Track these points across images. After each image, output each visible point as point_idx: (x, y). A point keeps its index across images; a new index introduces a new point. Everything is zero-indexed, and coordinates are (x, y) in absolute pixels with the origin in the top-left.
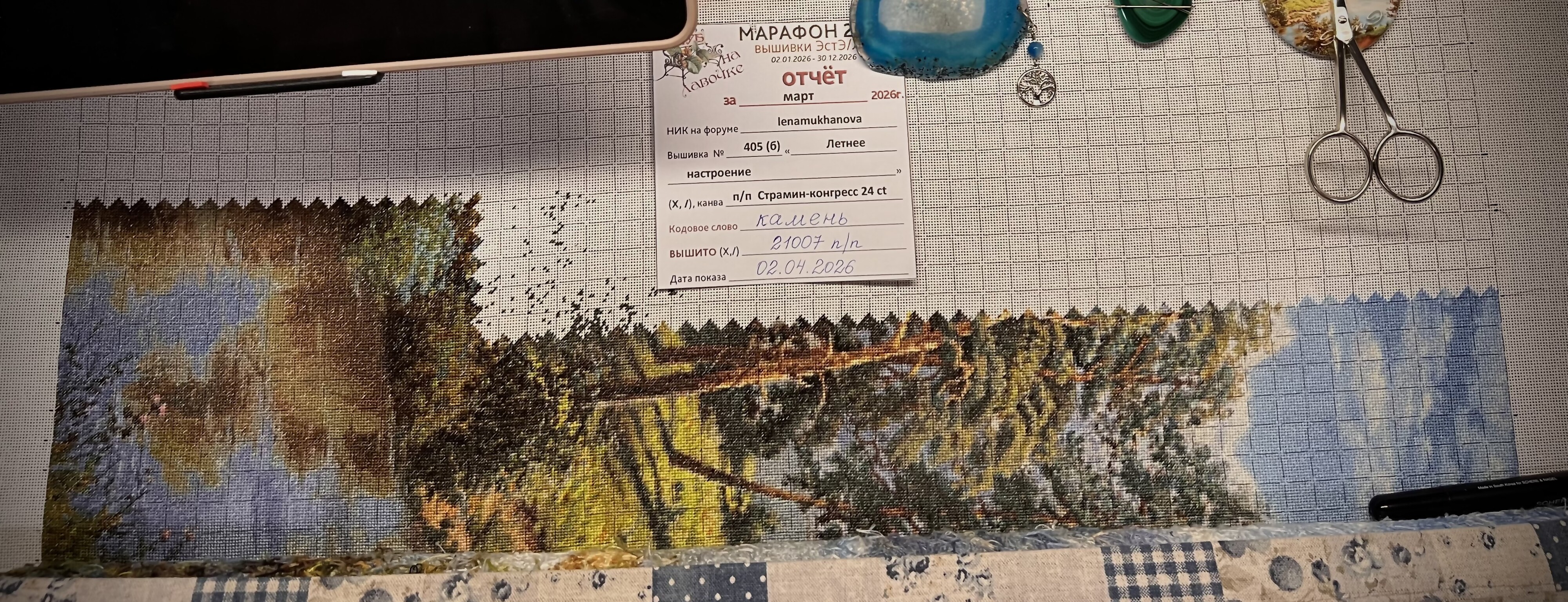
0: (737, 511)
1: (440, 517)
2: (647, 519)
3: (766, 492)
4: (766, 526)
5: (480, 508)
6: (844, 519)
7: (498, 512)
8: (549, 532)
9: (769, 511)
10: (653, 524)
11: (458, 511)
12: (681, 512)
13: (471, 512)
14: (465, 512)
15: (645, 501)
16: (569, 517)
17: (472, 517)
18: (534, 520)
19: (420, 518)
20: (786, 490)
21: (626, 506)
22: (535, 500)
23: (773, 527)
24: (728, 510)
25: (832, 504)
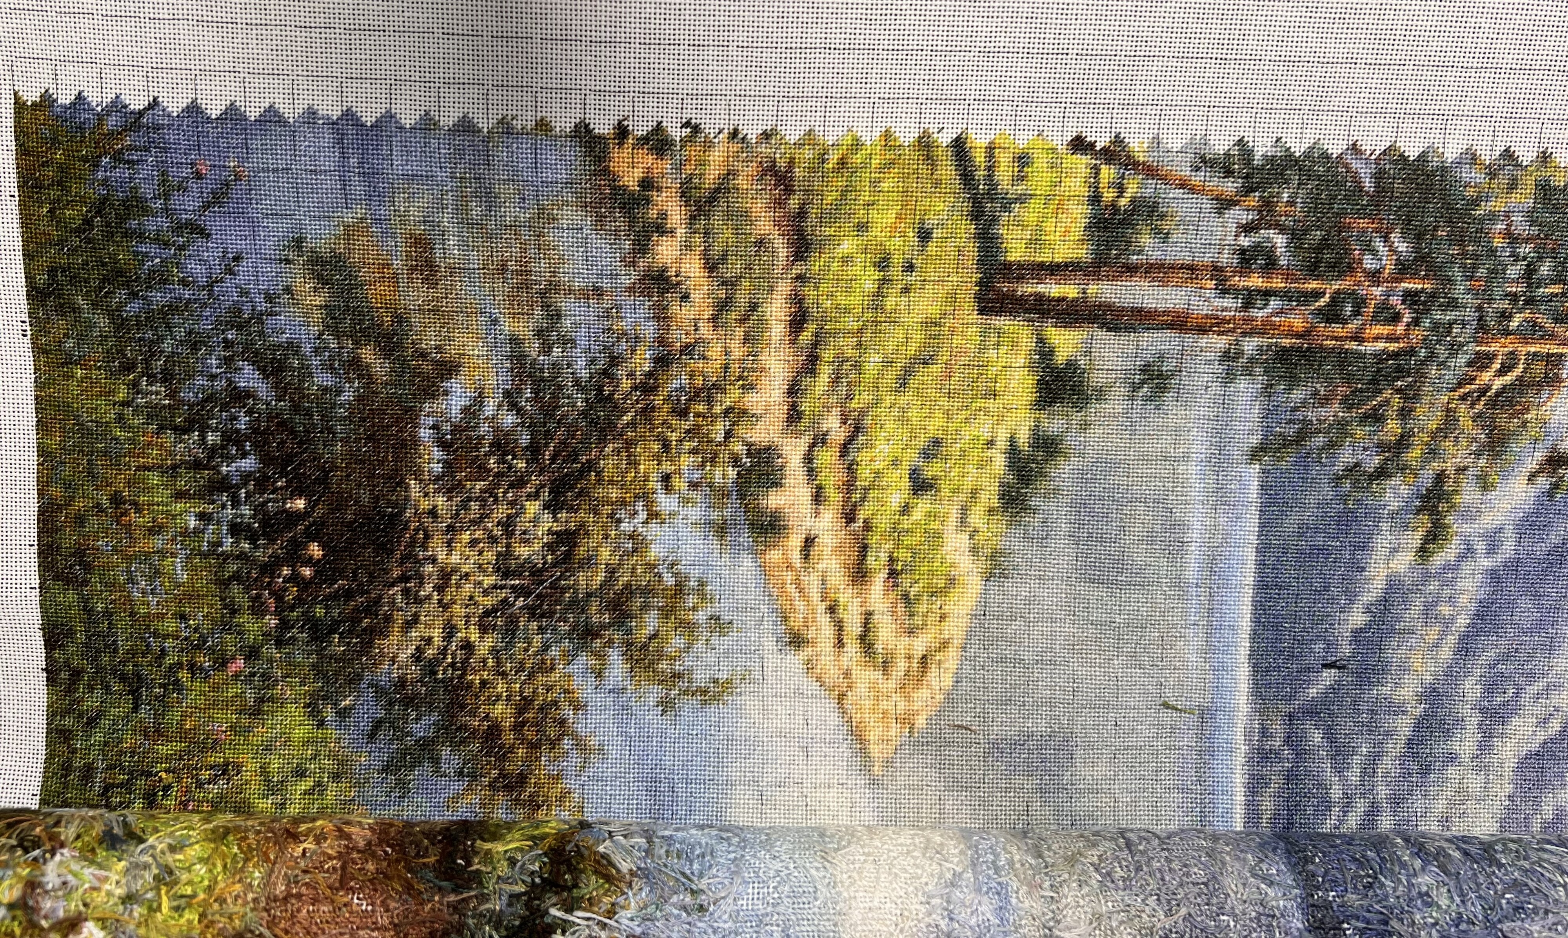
0: (1114, 205)
1: (638, 173)
2: (967, 206)
3: (1164, 179)
4: (1157, 232)
5: (702, 163)
6: (1282, 229)
7: (731, 174)
8: (813, 212)
9: (1165, 209)
10: (976, 214)
11: (667, 165)
12: (1022, 199)
13: (689, 169)
14: (679, 167)
15: (967, 177)
16: (844, 193)
17: (689, 179)
18: (789, 190)
19: (606, 171)
20: (1197, 179)
21: (937, 184)
22: (791, 162)
23: (1168, 234)
24: (1099, 201)
25: (1267, 205)
